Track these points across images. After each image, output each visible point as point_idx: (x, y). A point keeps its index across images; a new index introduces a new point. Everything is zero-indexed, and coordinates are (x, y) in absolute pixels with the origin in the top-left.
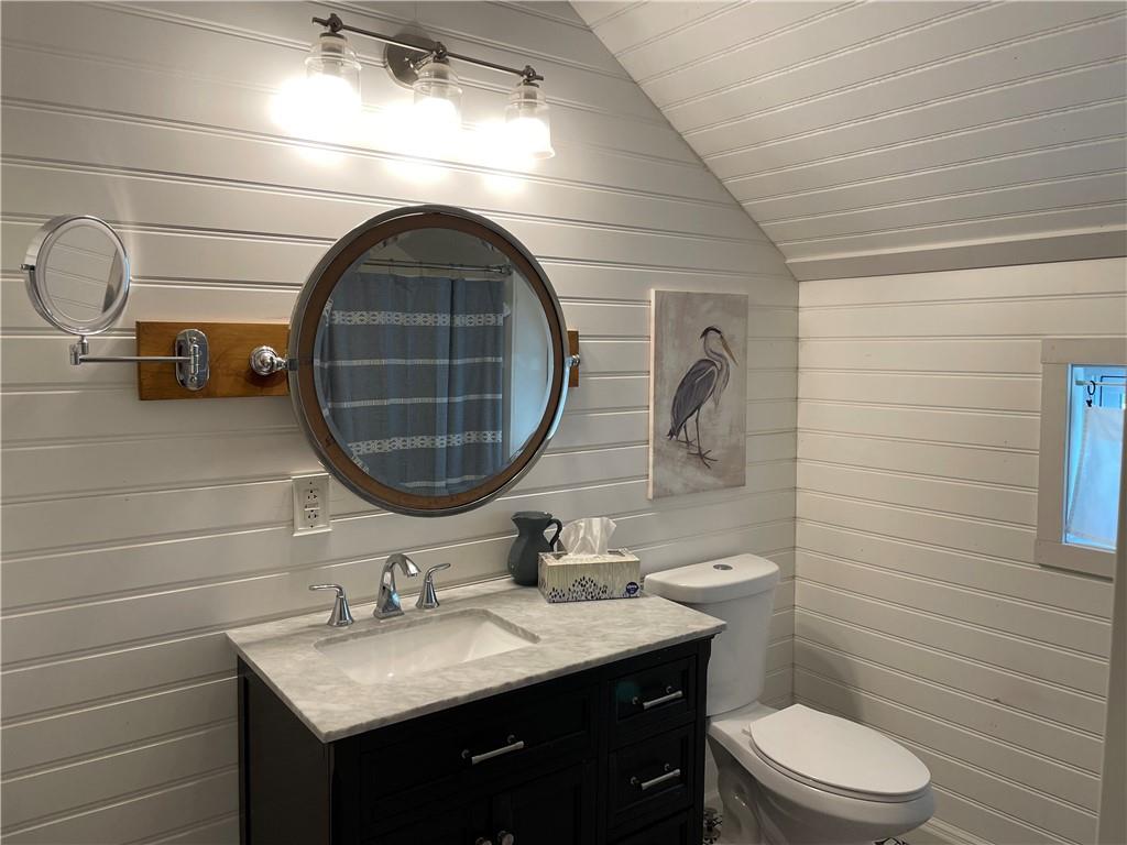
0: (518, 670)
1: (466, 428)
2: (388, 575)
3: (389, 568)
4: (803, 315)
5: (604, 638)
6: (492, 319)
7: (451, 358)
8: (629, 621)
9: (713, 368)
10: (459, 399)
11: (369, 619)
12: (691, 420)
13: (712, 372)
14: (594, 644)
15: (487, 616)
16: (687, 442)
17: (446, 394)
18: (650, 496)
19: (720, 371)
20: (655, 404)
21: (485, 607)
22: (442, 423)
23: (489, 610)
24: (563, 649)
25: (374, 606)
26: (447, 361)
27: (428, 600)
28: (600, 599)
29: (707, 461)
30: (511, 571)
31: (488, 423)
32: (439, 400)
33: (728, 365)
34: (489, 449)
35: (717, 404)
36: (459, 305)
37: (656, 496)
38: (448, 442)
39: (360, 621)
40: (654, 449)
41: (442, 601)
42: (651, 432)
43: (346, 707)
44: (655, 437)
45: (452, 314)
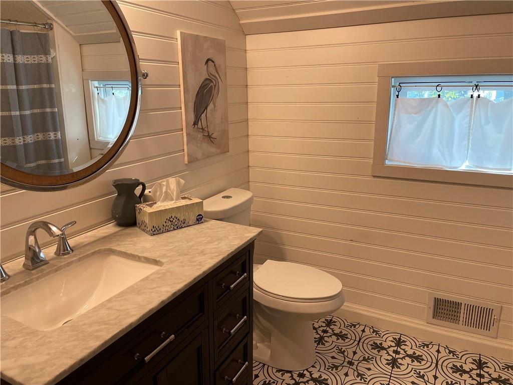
0: (164, 289)
1: (35, 131)
2: (32, 238)
3: (32, 232)
4: (249, 55)
5: (203, 253)
6: (43, 59)
7: (17, 84)
8: (210, 239)
9: (212, 84)
10: (28, 112)
11: (21, 272)
12: (203, 115)
13: (212, 86)
14: (200, 258)
15: (112, 252)
16: (202, 129)
17: (18, 109)
18: (186, 162)
19: (215, 86)
20: (185, 106)
21: (108, 246)
22: (18, 127)
23: (113, 248)
24: (183, 266)
25: (22, 260)
26: (15, 87)
27: (64, 249)
28: (182, 228)
29: (212, 139)
30: (113, 218)
31: (50, 126)
32: (13, 113)
33: (218, 82)
34: (53, 143)
35: (215, 106)
36: (18, 48)
37: (189, 162)
38: (24, 141)
39: (15, 275)
40: (187, 133)
41: (74, 247)
42: (184, 123)
43: (44, 358)
44: (186, 126)
45: (14, 54)
